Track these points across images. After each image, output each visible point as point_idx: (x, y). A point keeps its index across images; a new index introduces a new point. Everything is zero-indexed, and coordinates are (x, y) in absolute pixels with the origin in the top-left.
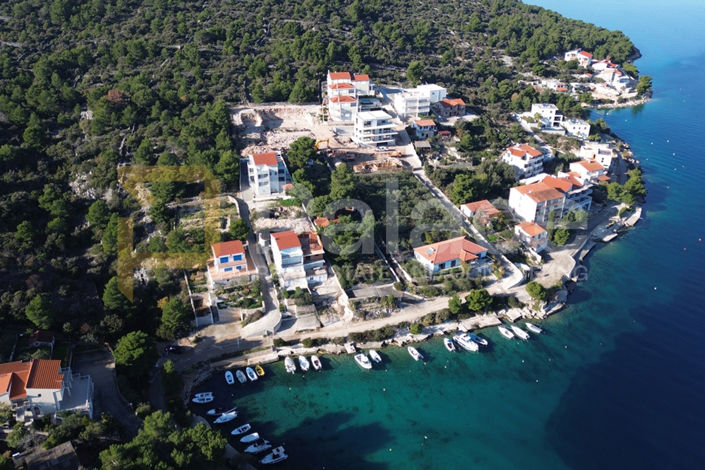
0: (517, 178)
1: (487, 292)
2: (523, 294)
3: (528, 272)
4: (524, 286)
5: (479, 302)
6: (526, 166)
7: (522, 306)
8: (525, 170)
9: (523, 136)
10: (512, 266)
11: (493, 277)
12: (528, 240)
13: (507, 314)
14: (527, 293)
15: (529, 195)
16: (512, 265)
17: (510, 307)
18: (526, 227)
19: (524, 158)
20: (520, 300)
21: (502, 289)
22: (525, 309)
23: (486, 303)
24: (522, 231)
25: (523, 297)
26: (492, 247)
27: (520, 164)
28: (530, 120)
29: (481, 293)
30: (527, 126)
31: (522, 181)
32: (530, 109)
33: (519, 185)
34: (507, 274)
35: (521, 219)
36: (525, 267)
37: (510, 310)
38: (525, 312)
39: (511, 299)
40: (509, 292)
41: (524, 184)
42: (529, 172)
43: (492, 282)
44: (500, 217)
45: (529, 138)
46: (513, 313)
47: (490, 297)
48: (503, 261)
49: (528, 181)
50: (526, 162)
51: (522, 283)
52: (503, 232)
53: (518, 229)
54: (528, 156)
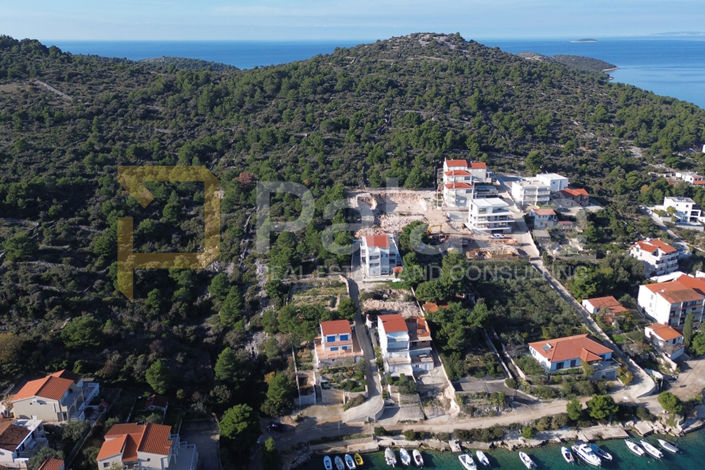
0: (647, 274)
1: (612, 399)
2: (654, 404)
3: (659, 380)
4: (657, 396)
5: (602, 409)
6: (657, 262)
7: (654, 419)
8: (657, 266)
9: (654, 230)
10: (642, 372)
11: (619, 382)
12: (661, 344)
13: (636, 426)
14: (659, 405)
15: (662, 294)
16: (642, 370)
17: (639, 419)
18: (658, 328)
19: (655, 254)
20: (653, 412)
21: (629, 397)
22: (657, 422)
23: (610, 411)
24: (653, 333)
25: (654, 409)
26: (618, 349)
27: (651, 260)
28: (662, 214)
29: (605, 399)
30: (659, 220)
31: (653, 279)
32: (662, 203)
33: (650, 283)
34: (636, 380)
35: (653, 320)
36: (658, 375)
37: (639, 423)
38: (657, 426)
39: (640, 409)
40: (637, 401)
41: (656, 282)
42: (661, 269)
43: (618, 388)
44: (627, 316)
45: (661, 232)
46: (643, 426)
47: (616, 405)
48: (631, 365)
49: (661, 279)
50: (658, 258)
51: (653, 393)
52: (631, 333)
53: (648, 331)
54: (660, 252)
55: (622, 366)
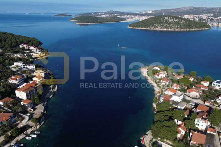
4: (30, 121)
6: (18, 82)
7: (31, 127)
11: (19, 122)
15: (22, 91)
16: (24, 115)
18: (25, 101)
25: (31, 124)
26: (14, 112)
28: (14, 68)
29: (16, 129)
32: (13, 64)
34: (23, 119)
35: (22, 99)
36: (29, 114)
38: (33, 129)
40: (25, 125)
41: (19, 88)
44: (14, 101)
45: (16, 73)
46: (29, 131)
52: (17, 106)
54: (18, 79)
55: (18, 117)
